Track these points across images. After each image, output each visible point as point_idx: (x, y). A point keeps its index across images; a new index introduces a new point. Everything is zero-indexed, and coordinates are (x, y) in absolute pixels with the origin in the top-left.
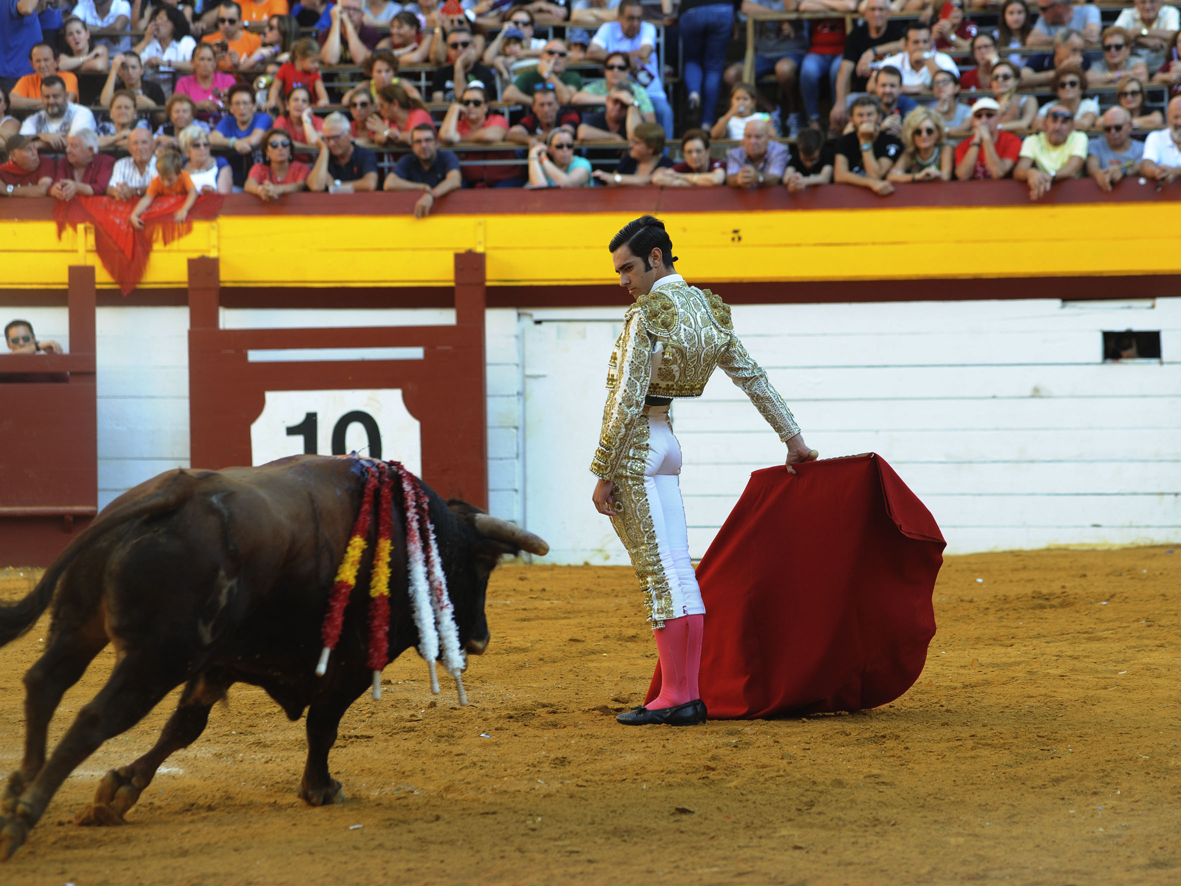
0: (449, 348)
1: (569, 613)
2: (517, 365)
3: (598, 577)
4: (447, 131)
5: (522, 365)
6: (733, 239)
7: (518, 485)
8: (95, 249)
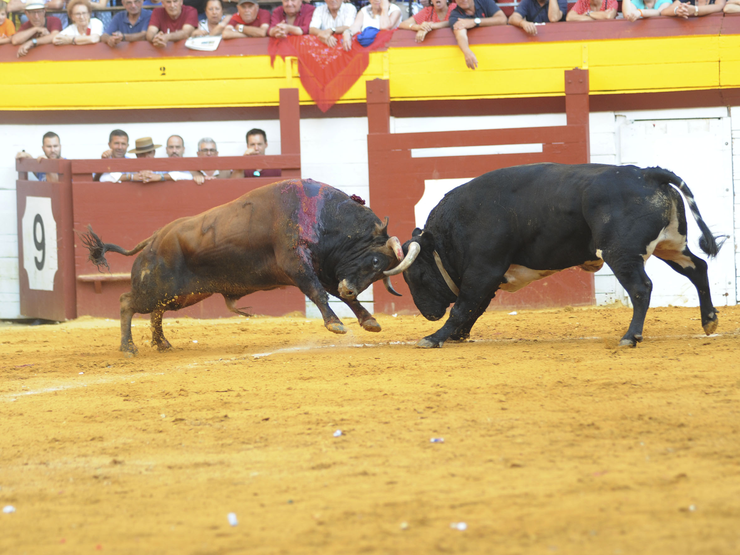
0: (562, 143)
2: (615, 154)
5: (618, 154)
8: (299, 75)
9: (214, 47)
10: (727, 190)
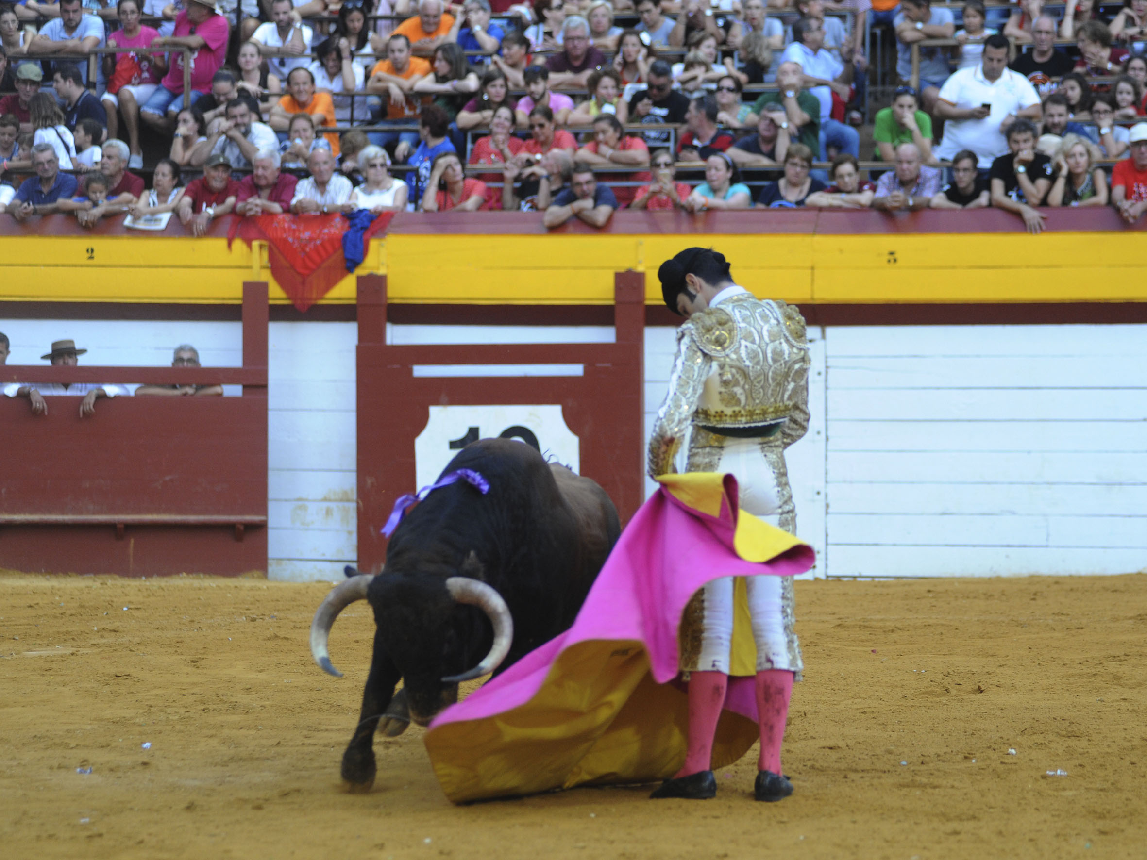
0: (608, 365)
6: (889, 261)
8: (269, 265)
9: (162, 225)
10: (819, 433)
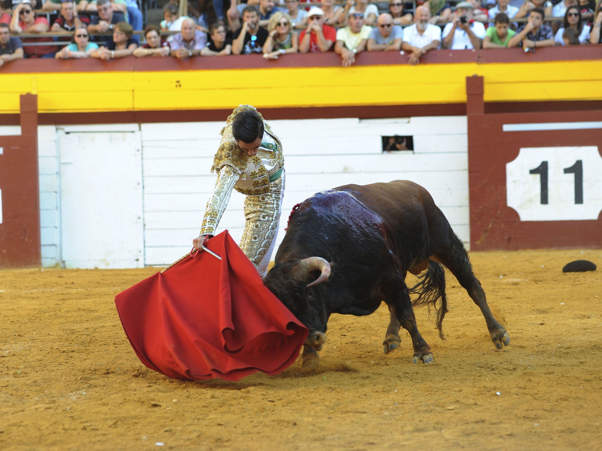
0: (17, 148)
1: (88, 295)
2: (56, 157)
3: (104, 275)
4: (14, 26)
5: (58, 157)
6: (177, 86)
7: (57, 224)
10: (139, 184)
